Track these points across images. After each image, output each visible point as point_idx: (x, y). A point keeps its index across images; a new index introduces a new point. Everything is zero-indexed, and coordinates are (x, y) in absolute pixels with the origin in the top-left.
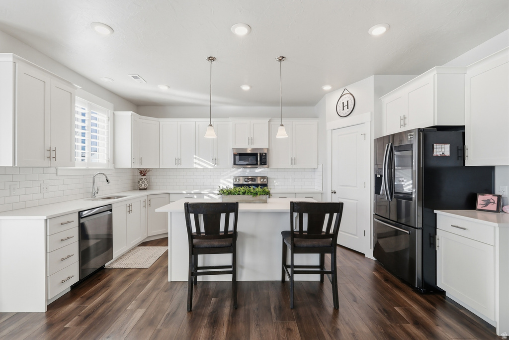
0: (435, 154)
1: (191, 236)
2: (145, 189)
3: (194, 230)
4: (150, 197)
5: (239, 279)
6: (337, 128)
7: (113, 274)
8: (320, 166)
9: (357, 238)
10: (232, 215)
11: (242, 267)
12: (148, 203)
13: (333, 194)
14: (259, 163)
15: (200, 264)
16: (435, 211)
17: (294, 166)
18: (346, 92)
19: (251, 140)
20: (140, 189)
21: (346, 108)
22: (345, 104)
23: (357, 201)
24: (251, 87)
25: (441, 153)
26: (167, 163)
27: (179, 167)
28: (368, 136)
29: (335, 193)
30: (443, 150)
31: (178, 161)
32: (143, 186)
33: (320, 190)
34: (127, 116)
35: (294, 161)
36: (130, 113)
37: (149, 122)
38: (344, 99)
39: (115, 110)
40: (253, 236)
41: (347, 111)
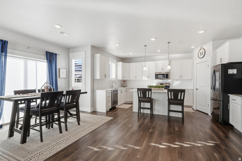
0: (229, 73)
1: (139, 97)
2: (125, 87)
3: (140, 96)
4: (127, 89)
5: (153, 113)
6: (198, 63)
7: (118, 109)
8: (193, 79)
9: (206, 107)
10: (150, 92)
11: (155, 110)
12: (126, 91)
13: (197, 90)
14: (165, 78)
15: (142, 107)
16: (229, 95)
17: (181, 79)
18: (202, 48)
19: (162, 69)
20: (124, 87)
21: (202, 54)
22: (202, 53)
23: (205, 93)
24: (161, 50)
25: (232, 73)
26: (132, 78)
27: (136, 79)
28: (210, 66)
29: (197, 89)
30: (233, 71)
31: (136, 77)
32: (124, 86)
33: (192, 88)
34: (120, 63)
35: (181, 77)
36: (121, 63)
37: (127, 64)
38: (201, 51)
39: (117, 62)
40: (158, 100)
41: (202, 56)
